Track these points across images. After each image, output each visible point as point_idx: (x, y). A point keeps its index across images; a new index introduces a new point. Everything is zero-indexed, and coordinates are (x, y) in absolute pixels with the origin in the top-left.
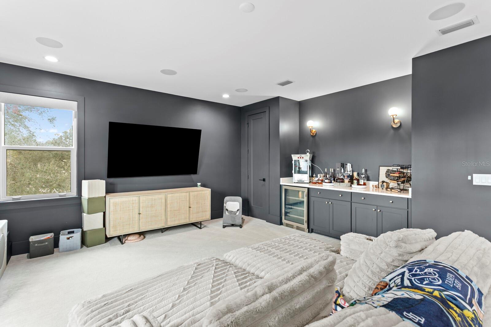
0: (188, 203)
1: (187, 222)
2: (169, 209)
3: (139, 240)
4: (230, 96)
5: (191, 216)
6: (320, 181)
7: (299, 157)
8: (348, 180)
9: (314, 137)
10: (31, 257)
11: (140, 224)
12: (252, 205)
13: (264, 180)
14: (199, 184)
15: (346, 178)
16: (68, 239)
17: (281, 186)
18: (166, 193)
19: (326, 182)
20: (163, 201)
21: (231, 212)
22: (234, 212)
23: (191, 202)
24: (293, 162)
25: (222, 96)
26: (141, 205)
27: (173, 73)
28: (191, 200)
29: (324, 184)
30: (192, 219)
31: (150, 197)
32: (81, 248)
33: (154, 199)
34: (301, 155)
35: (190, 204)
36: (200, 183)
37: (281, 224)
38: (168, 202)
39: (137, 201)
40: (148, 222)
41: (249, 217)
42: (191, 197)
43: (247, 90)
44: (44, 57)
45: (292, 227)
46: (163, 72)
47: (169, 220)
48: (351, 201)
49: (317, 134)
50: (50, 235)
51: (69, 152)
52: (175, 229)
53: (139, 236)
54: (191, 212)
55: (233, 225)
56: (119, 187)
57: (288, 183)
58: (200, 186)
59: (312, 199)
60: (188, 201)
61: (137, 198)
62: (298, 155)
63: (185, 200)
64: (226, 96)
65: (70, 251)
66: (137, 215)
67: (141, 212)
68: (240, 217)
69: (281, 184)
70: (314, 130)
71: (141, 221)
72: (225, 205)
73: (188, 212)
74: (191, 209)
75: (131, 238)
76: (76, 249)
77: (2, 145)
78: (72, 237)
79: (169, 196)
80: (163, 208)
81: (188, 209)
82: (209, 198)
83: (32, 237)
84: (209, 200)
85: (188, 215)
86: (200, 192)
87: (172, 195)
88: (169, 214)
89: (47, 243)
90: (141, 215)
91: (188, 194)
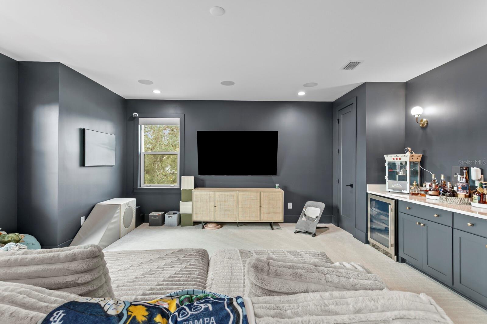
0: (259, 203)
1: (257, 221)
2: (240, 206)
3: (214, 228)
4: (306, 93)
5: (262, 216)
6: (423, 193)
7: (395, 158)
8: (465, 194)
9: (424, 128)
10: (150, 225)
11: (216, 215)
12: (342, 215)
13: (351, 186)
14: (277, 185)
15: (460, 189)
16: (169, 217)
17: (367, 194)
18: (238, 191)
19: (430, 195)
20: (235, 198)
21: (309, 218)
22: (313, 218)
23: (262, 202)
24: (386, 165)
25: (297, 94)
26: (216, 199)
27: (231, 83)
28: (262, 200)
29: (428, 196)
30: (263, 218)
31: (223, 193)
32: (177, 226)
33: (227, 195)
34: (397, 155)
36: (279, 185)
37: (367, 242)
38: (240, 199)
39: (213, 196)
40: (222, 214)
41: (339, 227)
42: (262, 197)
43: (316, 84)
44: (152, 91)
45: (378, 249)
46: (224, 83)
47: (240, 215)
48: (453, 226)
49: (429, 124)
50: (161, 213)
51: (176, 155)
52: (248, 225)
53: (216, 225)
54: (262, 212)
55: (307, 232)
56: (207, 183)
57: (377, 191)
58: (278, 187)
59: (401, 216)
60: (259, 201)
61: (213, 193)
62: (393, 156)
63: (256, 199)
64: (302, 93)
65: (171, 226)
66: (213, 208)
67: (216, 205)
68: (315, 225)
69: (368, 192)
70: (425, 120)
71: (216, 212)
72: (304, 209)
73: (259, 211)
74: (262, 209)
75: (209, 225)
76: (174, 226)
77: (143, 151)
78: (171, 216)
79: (240, 194)
80: (235, 204)
81: (258, 208)
82: (281, 200)
83: (153, 212)
84: (281, 202)
85: (258, 214)
86: (272, 193)
87: (244, 193)
88: (240, 210)
89: (158, 218)
90: (216, 207)
91: (258, 194)
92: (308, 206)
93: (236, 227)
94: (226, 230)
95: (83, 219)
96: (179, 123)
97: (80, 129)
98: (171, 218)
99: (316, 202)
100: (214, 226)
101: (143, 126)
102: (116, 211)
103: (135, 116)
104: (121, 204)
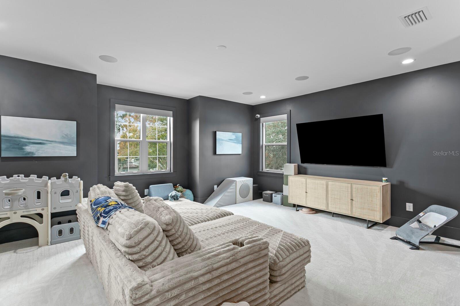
0: (350, 195)
1: (349, 214)
2: (329, 196)
5: (354, 209)
10: (263, 201)
11: (307, 201)
14: (384, 179)
16: (275, 196)
18: (327, 180)
20: (325, 187)
21: (422, 226)
22: (428, 227)
23: (354, 195)
26: (308, 186)
28: (354, 193)
30: (355, 213)
31: (314, 181)
33: (317, 183)
35: (352, 196)
36: (388, 178)
38: (329, 188)
39: (305, 182)
40: (313, 201)
42: (354, 190)
47: (330, 205)
50: (272, 192)
53: (309, 211)
54: (354, 205)
55: (409, 243)
56: (309, 171)
58: (386, 181)
60: (349, 193)
61: (305, 180)
63: (346, 190)
65: (276, 204)
66: (305, 193)
67: (307, 192)
68: (422, 235)
71: (308, 198)
72: (421, 213)
73: (350, 204)
74: (354, 202)
75: (304, 209)
76: (279, 204)
77: (264, 143)
78: (277, 196)
79: (330, 183)
80: (325, 192)
81: (350, 201)
82: (378, 196)
83: (268, 191)
84: (378, 198)
85: (350, 207)
86: (366, 187)
87: (333, 183)
88: (330, 200)
89: (268, 196)
90: (307, 194)
91: (349, 185)
92: (431, 211)
93: (331, 217)
94: (319, 217)
95: (215, 187)
96: (286, 118)
97: (213, 132)
98: (277, 198)
99: (446, 208)
100: (307, 210)
101: (264, 124)
102: (232, 184)
103: (257, 117)
104: (237, 180)
